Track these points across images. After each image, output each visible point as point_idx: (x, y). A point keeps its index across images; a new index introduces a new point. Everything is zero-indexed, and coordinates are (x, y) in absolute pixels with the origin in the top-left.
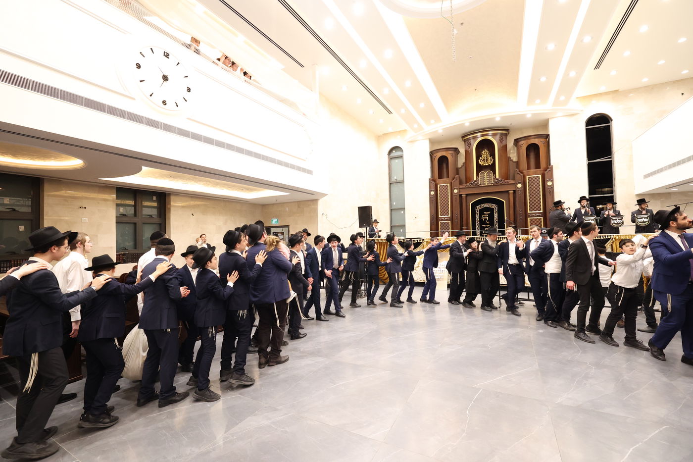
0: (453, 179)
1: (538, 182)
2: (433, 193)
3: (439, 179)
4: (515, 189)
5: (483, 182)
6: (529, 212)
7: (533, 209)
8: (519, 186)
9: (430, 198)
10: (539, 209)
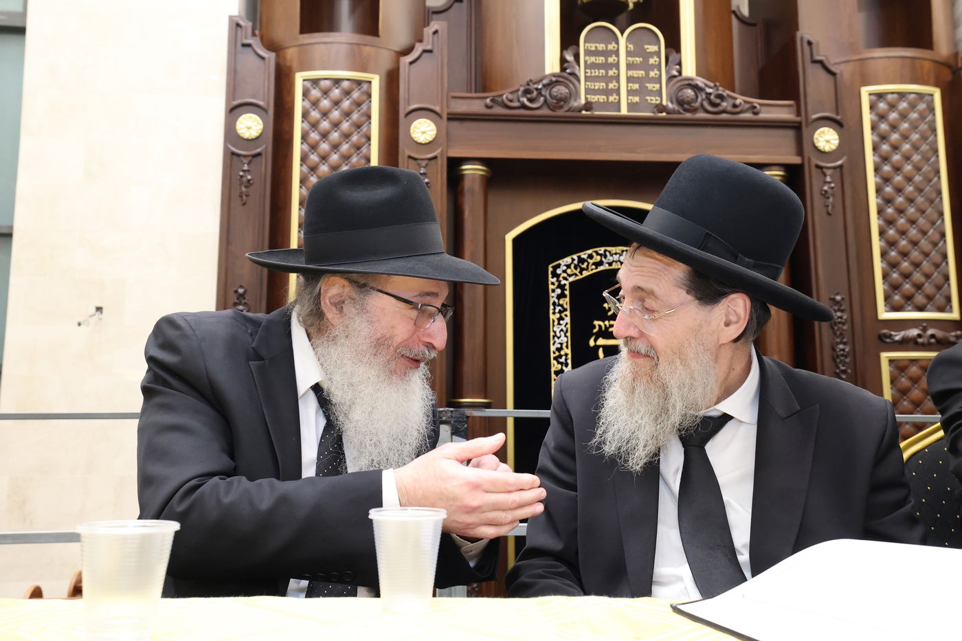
0: (407, 51)
1: (923, 127)
2: (251, 125)
3: (303, 30)
4: (796, 160)
5: (607, 92)
6: (884, 314)
7: (909, 298)
8: (826, 139)
9: (231, 158)
10: (939, 299)
